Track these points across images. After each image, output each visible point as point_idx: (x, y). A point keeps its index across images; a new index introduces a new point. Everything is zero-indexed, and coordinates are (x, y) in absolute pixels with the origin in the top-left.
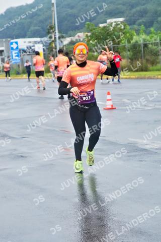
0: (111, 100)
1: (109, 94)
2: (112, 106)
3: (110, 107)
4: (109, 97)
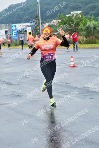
0: (73, 61)
1: (72, 57)
2: (74, 65)
3: (73, 65)
4: (72, 59)
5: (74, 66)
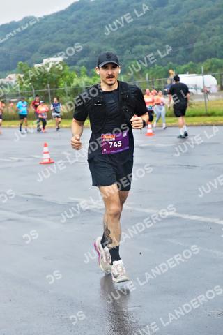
0: (47, 153)
1: (46, 145)
2: (50, 160)
3: (47, 161)
4: (46, 149)
5: (50, 163)
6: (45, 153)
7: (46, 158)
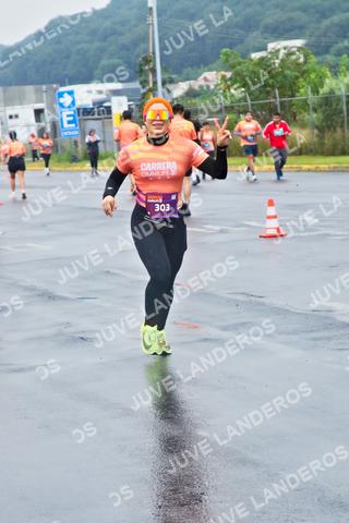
0: (275, 217)
1: (271, 203)
2: (278, 230)
5: (279, 236)
6: (269, 217)
7: (271, 226)
